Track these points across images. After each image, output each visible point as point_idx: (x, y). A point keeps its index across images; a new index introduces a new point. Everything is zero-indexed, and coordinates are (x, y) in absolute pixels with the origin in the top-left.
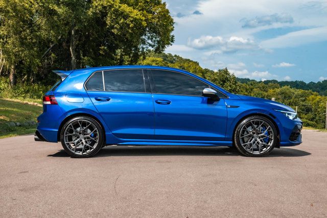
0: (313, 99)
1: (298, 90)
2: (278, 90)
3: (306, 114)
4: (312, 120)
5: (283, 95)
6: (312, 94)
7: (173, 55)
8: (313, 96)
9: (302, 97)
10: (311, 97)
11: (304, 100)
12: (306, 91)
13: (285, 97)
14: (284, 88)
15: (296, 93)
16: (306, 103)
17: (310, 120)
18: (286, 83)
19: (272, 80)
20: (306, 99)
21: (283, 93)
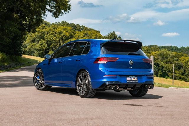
0: (184, 59)
1: (173, 52)
2: (158, 53)
3: (178, 70)
4: (183, 74)
5: (162, 56)
6: (183, 56)
7: (81, 26)
8: (184, 57)
9: (176, 57)
10: (182, 58)
11: (177, 60)
12: (179, 53)
13: (163, 58)
14: (163, 50)
15: (171, 55)
16: (178, 62)
17: (181, 75)
18: (164, 47)
19: (154, 45)
20: (178, 59)
21: (161, 55)
